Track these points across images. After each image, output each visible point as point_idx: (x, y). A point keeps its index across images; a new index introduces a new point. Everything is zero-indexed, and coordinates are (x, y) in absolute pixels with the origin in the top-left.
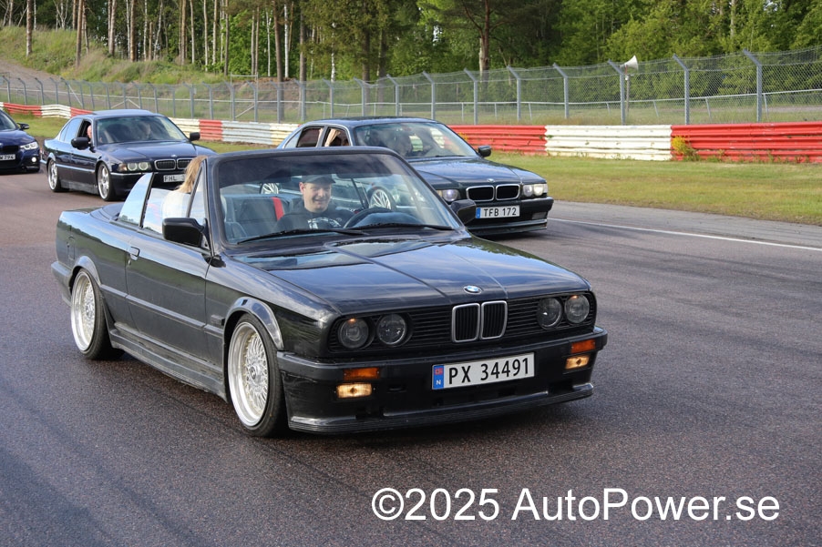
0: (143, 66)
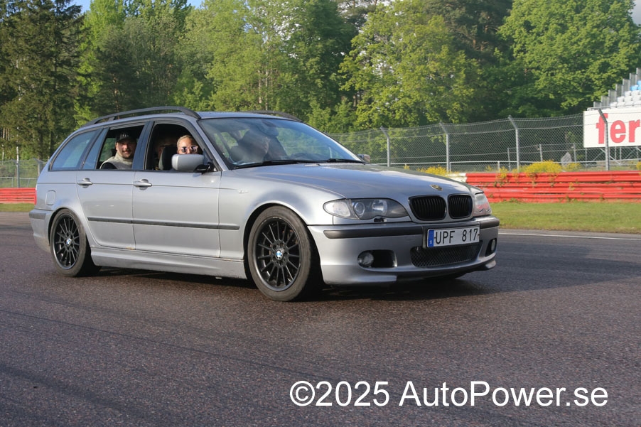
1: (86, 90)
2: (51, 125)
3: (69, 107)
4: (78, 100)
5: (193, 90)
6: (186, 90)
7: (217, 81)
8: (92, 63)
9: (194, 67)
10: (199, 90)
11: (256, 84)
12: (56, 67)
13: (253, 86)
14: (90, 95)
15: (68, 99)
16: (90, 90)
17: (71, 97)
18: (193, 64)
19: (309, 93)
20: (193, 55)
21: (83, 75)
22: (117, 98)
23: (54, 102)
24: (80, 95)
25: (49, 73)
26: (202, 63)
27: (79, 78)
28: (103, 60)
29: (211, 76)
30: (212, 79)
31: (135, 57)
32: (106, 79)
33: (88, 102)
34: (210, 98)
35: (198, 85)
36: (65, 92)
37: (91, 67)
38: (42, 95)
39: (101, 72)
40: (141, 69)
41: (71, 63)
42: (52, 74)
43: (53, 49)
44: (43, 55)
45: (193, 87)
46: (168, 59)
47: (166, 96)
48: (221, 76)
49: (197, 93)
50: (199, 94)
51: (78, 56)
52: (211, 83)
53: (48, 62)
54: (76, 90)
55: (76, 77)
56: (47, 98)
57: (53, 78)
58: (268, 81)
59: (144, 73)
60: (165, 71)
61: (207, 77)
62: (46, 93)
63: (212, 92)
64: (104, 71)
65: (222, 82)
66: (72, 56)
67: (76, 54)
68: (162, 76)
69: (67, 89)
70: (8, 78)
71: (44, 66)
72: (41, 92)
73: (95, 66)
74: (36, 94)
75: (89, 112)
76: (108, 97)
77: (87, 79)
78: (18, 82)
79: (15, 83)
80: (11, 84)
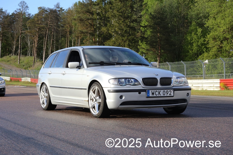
1: (144, 34)
3: (136, 42)
4: (140, 39)
5: (197, 33)
6: (193, 33)
7: (210, 28)
8: (148, 21)
9: (199, 21)
10: (200, 33)
12: (130, 23)
14: (146, 36)
15: (135, 38)
16: (145, 34)
17: (137, 37)
18: (198, 19)
20: (198, 15)
21: (143, 27)
22: (159, 38)
23: (129, 40)
24: (141, 36)
25: (127, 26)
26: (203, 18)
28: (152, 19)
29: (208, 25)
30: (208, 27)
31: (168, 16)
32: (154, 28)
33: (145, 40)
34: (206, 37)
35: (200, 30)
36: (134, 35)
37: (146, 22)
38: (124, 37)
39: (151, 25)
40: (171, 23)
41: (137, 21)
42: (129, 26)
43: (129, 15)
44: (124, 18)
45: (197, 31)
46: (185, 18)
47: (184, 36)
48: (212, 25)
49: (199, 35)
50: (200, 35)
51: (141, 17)
52: (207, 29)
53: (127, 21)
54: (139, 34)
55: (139, 28)
56: (126, 38)
57: (129, 28)
59: (173, 25)
60: (183, 23)
61: (205, 26)
62: (125, 36)
63: (207, 34)
64: (153, 24)
65: (213, 28)
66: (138, 18)
67: (139, 17)
68: (181, 26)
69: (135, 33)
70: (108, 29)
71: (125, 23)
72: (123, 35)
73: (149, 22)
74: (121, 36)
75: (145, 45)
76: (154, 37)
77: (144, 29)
78: (113, 31)
79: (111, 31)
80: (110, 32)
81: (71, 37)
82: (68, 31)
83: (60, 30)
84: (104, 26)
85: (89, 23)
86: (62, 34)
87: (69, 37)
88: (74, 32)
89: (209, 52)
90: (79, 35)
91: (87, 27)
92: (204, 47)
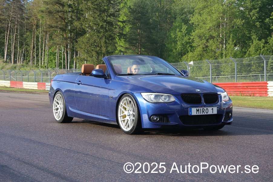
0: (17, 65)
1: (122, 30)
2: (104, 49)
3: (113, 40)
4: (118, 36)
5: (182, 30)
6: (178, 30)
7: (195, 25)
9: (183, 17)
10: (185, 30)
11: (218, 26)
12: (107, 17)
13: (217, 27)
14: (124, 33)
15: (112, 35)
16: (124, 30)
17: (114, 34)
18: (182, 15)
19: (251, 31)
20: (182, 9)
21: (121, 22)
22: (139, 35)
23: (106, 36)
24: (119, 33)
25: (103, 21)
26: (188, 14)
27: (119, 23)
28: (132, 13)
29: (192, 22)
30: (193, 24)
31: (149, 11)
32: (133, 24)
33: (124, 36)
34: (191, 34)
35: (184, 27)
36: (111, 31)
37: (125, 17)
38: (100, 33)
39: (131, 20)
40: (153, 18)
41: (115, 15)
42: (105, 21)
43: (106, 7)
44: (100, 11)
46: (168, 12)
47: (166, 33)
48: (198, 22)
49: (183, 32)
50: (185, 32)
51: (119, 11)
52: (192, 26)
53: (103, 15)
54: (117, 30)
55: (117, 22)
56: (102, 34)
57: (105, 23)
58: (226, 24)
59: (155, 20)
60: (166, 19)
61: (190, 22)
62: (101, 31)
63: (193, 31)
64: (133, 19)
65: (198, 25)
66: (116, 11)
68: (164, 22)
69: (112, 29)
70: (82, 23)
71: (101, 17)
72: (99, 31)
73: (128, 17)
74: (96, 32)
75: (124, 42)
76: (134, 34)
77: (123, 24)
78: (87, 26)
79: (85, 26)
80: (83, 27)
81: (38, 31)
82: (34, 25)
83: (25, 23)
84: (77, 20)
85: (60, 17)
86: (28, 28)
87: (36, 31)
88: (41, 25)
89: (194, 52)
90: (48, 29)
91: (57, 20)
92: (188, 46)
